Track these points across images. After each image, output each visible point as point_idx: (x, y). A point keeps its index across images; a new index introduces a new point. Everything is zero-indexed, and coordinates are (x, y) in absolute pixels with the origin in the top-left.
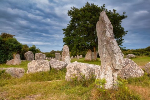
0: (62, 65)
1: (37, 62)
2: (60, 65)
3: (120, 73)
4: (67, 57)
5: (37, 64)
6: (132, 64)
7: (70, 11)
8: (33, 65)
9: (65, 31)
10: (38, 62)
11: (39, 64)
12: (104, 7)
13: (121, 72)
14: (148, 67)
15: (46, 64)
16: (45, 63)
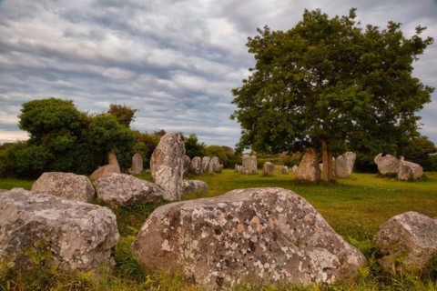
0: (131, 193)
1: (54, 180)
2: (124, 193)
3: (192, 256)
4: (163, 167)
5: (54, 183)
6: (289, 217)
7: (256, 38)
8: (44, 186)
9: (237, 96)
10: (55, 178)
11: (59, 185)
12: (353, 16)
13: (195, 252)
14: (390, 236)
15: (77, 185)
16: (75, 182)
